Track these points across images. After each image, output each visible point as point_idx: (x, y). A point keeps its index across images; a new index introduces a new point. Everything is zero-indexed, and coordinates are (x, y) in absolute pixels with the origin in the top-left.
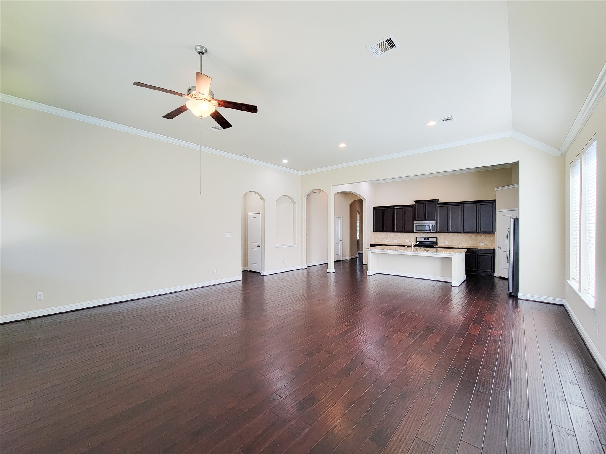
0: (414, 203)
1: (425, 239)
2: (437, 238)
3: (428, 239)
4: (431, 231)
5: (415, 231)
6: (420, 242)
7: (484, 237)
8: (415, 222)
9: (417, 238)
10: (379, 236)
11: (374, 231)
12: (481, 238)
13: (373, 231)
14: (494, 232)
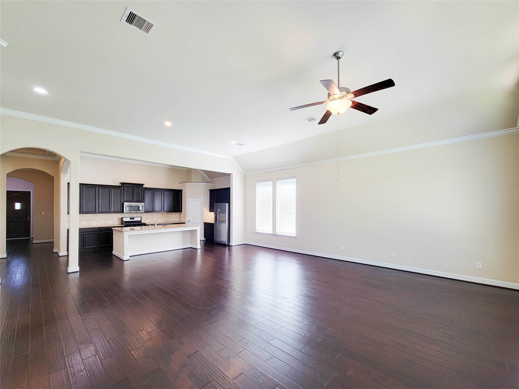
0: (120, 185)
1: (131, 219)
2: (141, 217)
3: (133, 219)
4: (140, 211)
5: (124, 212)
6: (126, 222)
7: (172, 215)
8: (126, 203)
9: (122, 218)
12: (171, 216)
14: (181, 211)
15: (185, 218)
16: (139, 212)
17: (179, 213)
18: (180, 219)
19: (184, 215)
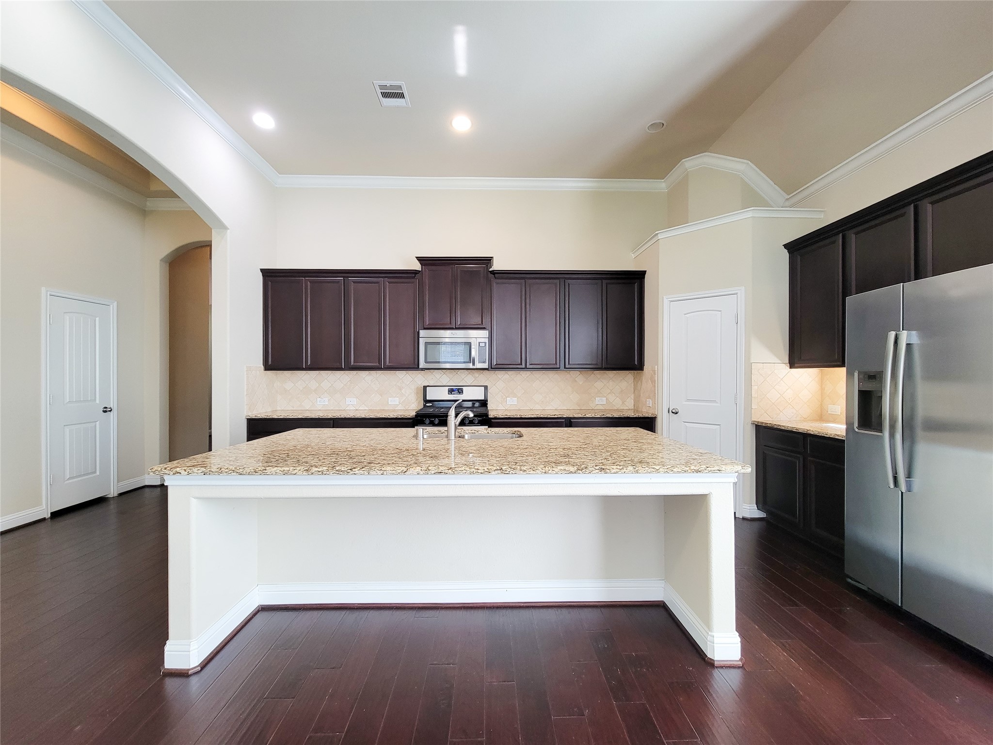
0: (417, 266)
1: (451, 391)
2: (486, 387)
3: (460, 391)
4: (474, 364)
5: (422, 365)
6: (436, 403)
7: (605, 382)
8: (422, 333)
9: (425, 388)
10: (289, 385)
11: (268, 367)
13: (263, 367)
14: (640, 367)
15: (653, 394)
16: (471, 366)
17: (636, 372)
18: (637, 400)
19: (653, 382)
